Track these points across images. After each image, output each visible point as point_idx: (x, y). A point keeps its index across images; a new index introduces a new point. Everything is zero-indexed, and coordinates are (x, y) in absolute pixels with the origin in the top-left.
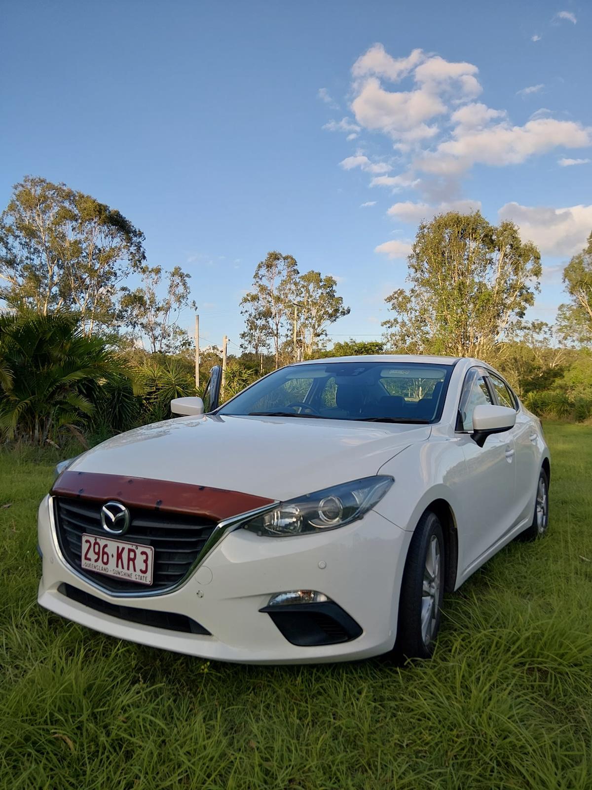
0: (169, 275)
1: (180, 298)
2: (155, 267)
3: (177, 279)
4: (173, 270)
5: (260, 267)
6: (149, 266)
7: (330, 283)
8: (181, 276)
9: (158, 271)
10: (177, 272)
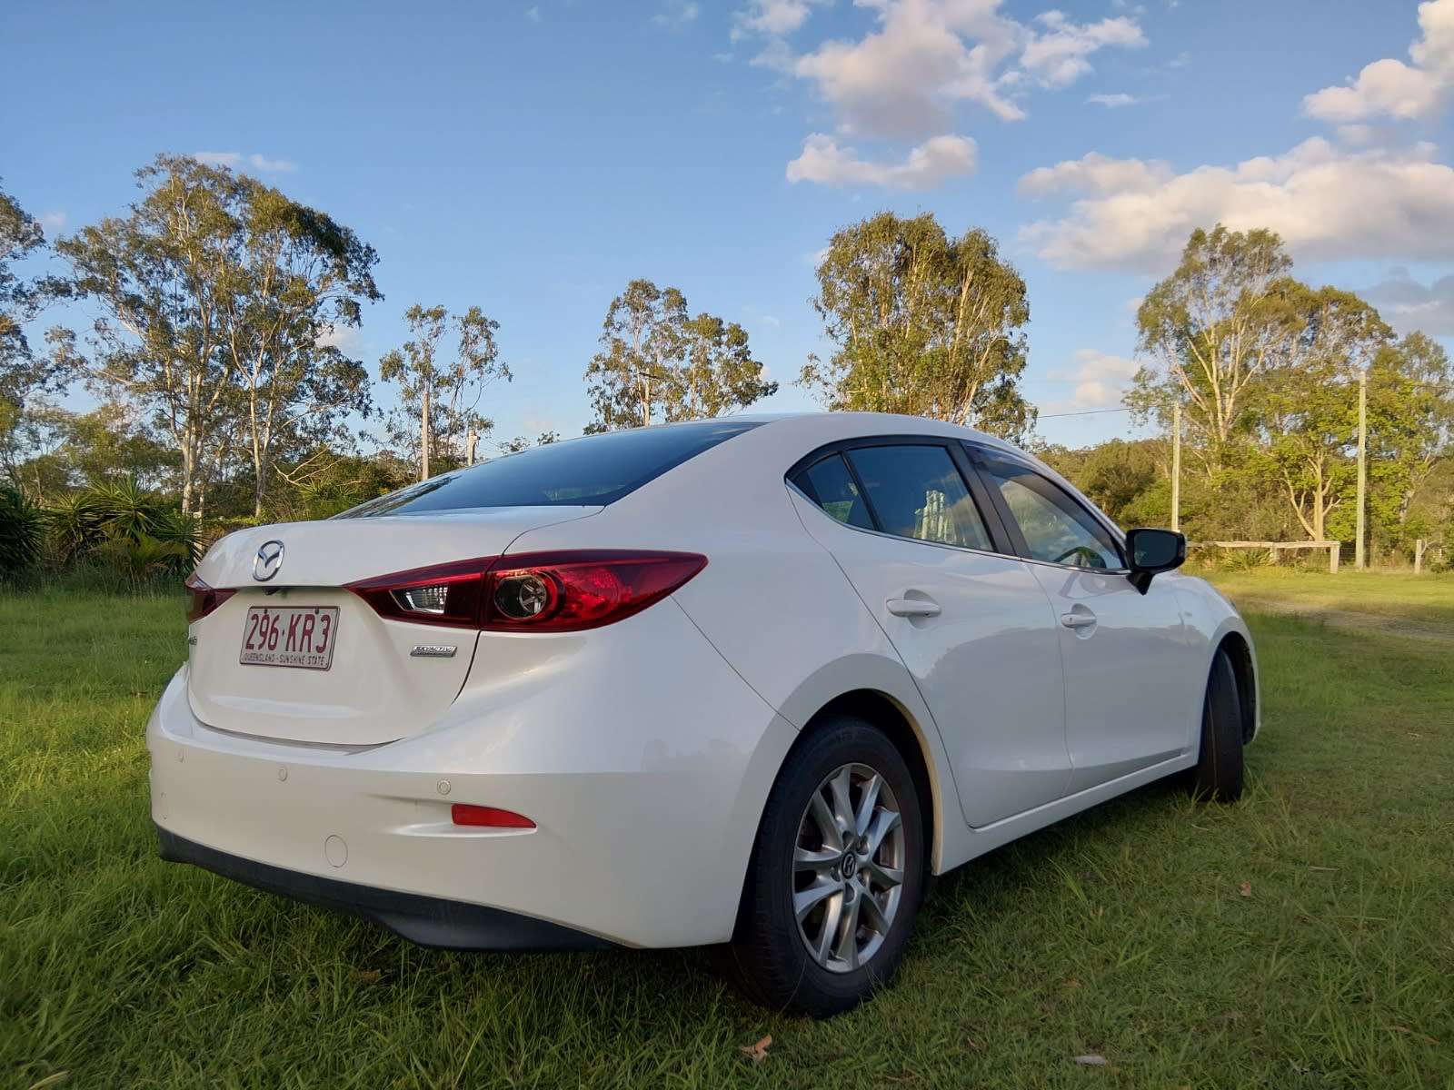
0: (460, 324)
1: (479, 363)
2: (433, 308)
3: (474, 330)
4: (465, 313)
5: (615, 307)
6: (422, 307)
7: (740, 338)
8: (482, 322)
9: (438, 315)
10: (475, 318)
